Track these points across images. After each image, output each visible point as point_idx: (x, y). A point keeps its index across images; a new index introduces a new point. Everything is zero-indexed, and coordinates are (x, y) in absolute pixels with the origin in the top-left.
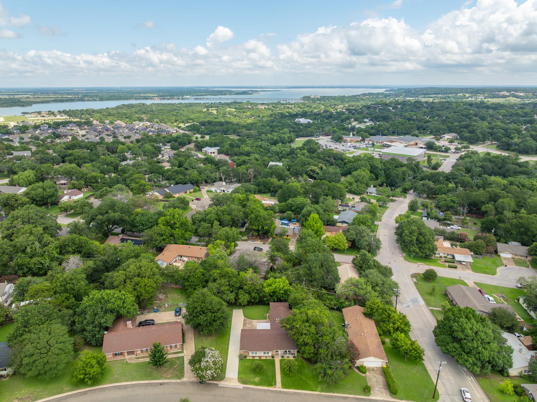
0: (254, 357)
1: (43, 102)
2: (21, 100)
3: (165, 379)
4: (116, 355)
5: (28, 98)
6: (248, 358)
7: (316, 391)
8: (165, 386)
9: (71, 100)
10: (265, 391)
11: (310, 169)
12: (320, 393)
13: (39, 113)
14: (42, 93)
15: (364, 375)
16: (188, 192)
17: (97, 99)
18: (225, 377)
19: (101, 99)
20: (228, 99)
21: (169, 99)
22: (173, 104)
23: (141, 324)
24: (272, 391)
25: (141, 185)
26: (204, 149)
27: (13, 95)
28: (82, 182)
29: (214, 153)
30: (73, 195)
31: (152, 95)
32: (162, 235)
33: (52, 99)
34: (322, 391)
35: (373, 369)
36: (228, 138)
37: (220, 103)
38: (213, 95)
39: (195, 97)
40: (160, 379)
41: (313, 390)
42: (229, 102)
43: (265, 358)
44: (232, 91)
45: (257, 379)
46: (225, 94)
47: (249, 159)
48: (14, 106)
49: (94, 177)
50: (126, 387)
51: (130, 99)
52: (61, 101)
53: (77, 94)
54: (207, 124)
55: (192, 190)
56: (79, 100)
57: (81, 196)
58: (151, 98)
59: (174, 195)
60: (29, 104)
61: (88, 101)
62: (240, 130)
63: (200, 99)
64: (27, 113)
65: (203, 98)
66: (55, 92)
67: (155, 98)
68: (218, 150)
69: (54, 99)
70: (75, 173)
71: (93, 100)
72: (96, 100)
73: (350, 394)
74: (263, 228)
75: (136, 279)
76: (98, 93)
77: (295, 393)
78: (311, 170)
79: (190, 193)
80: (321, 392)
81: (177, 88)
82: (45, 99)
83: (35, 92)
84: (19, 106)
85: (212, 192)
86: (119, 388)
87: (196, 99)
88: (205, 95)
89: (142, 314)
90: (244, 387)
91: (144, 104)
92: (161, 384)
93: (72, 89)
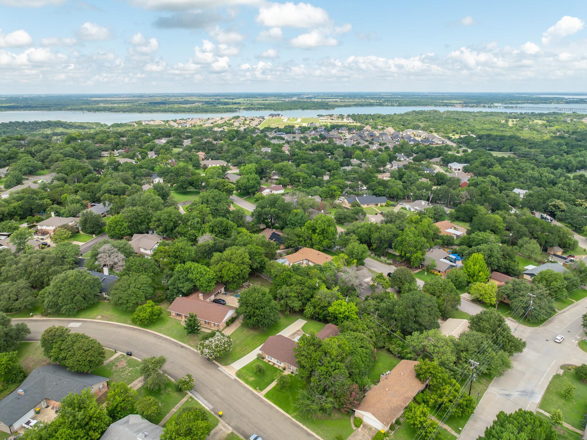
0: (269, 361)
1: (345, 106)
2: (329, 103)
3: (189, 345)
4: (178, 315)
5: (336, 101)
6: (265, 360)
7: (290, 414)
8: (184, 349)
9: (371, 105)
10: (249, 390)
11: (554, 203)
12: (291, 418)
13: (331, 116)
14: (351, 98)
15: (354, 428)
16: (379, 205)
17: (395, 104)
18: (230, 364)
19: (400, 105)
20: (548, 109)
21: (473, 107)
22: (471, 112)
23: (216, 301)
24: (253, 394)
25: (331, 190)
26: (450, 164)
27: (324, 98)
28: (287, 179)
29: (459, 170)
30: (274, 190)
31: (455, 102)
32: (299, 236)
33: (354, 103)
34: (295, 417)
35: (371, 429)
36: (491, 155)
37: (532, 113)
38: (532, 103)
39: (505, 105)
40: (185, 343)
41: (287, 412)
42: (546, 112)
43: (277, 367)
44: (564, 99)
45: (252, 379)
46: (551, 103)
47: (483, 181)
48: (320, 109)
49: (298, 177)
50: (160, 337)
51: (429, 105)
52: (362, 105)
53: (380, 98)
54: (485, 136)
55: (384, 204)
56: (378, 105)
57: (282, 191)
58: (452, 105)
59: (362, 206)
60: (333, 107)
61: (386, 106)
62: (518, 147)
63: (512, 107)
64: (321, 116)
65: (517, 107)
66: (362, 96)
67: (456, 105)
68: (464, 167)
69: (355, 103)
70: (285, 171)
71: (391, 105)
72: (394, 106)
73: (318, 434)
74: (405, 255)
75: (226, 263)
76: (402, 98)
77: (270, 406)
78: (554, 206)
79: (382, 206)
80: (293, 417)
81: (491, 94)
82: (348, 103)
83: (344, 96)
84: (324, 109)
85: (406, 209)
86: (156, 336)
87: (506, 107)
88: (522, 103)
89: (225, 294)
90: (235, 379)
91: (436, 111)
92: (182, 347)
93: (379, 94)
